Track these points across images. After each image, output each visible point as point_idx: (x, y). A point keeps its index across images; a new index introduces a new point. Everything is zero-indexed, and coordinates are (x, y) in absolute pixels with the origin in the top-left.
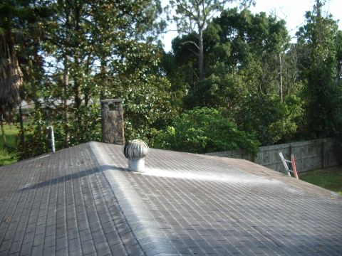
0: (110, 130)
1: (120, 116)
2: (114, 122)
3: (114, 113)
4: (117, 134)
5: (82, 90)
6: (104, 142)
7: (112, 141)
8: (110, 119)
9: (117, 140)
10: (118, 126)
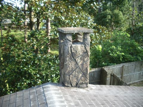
0: (73, 71)
1: (87, 52)
2: (78, 60)
3: (79, 48)
4: (81, 75)
5: (34, 15)
6: (64, 85)
7: (74, 84)
8: (73, 56)
9: (81, 82)
10: (82, 65)
